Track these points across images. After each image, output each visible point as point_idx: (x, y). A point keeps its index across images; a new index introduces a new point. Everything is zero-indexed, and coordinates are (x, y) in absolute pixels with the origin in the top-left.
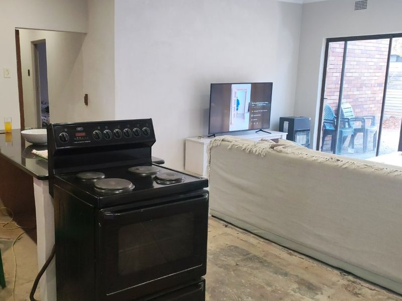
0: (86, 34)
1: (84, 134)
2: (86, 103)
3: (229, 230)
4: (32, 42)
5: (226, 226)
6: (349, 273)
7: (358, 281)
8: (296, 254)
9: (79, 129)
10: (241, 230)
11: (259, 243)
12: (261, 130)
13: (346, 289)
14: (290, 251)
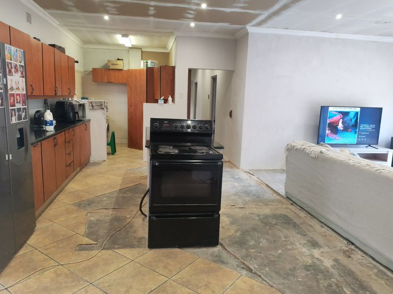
0: (234, 71)
1: (168, 125)
2: (231, 116)
3: (292, 207)
4: (212, 77)
5: (292, 204)
6: (353, 244)
7: (357, 250)
8: (325, 227)
9: (166, 122)
10: (299, 208)
11: (306, 217)
12: (370, 146)
13: (344, 252)
14: (323, 224)
